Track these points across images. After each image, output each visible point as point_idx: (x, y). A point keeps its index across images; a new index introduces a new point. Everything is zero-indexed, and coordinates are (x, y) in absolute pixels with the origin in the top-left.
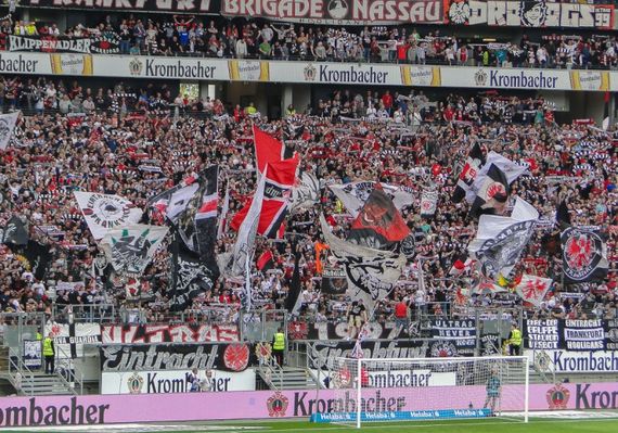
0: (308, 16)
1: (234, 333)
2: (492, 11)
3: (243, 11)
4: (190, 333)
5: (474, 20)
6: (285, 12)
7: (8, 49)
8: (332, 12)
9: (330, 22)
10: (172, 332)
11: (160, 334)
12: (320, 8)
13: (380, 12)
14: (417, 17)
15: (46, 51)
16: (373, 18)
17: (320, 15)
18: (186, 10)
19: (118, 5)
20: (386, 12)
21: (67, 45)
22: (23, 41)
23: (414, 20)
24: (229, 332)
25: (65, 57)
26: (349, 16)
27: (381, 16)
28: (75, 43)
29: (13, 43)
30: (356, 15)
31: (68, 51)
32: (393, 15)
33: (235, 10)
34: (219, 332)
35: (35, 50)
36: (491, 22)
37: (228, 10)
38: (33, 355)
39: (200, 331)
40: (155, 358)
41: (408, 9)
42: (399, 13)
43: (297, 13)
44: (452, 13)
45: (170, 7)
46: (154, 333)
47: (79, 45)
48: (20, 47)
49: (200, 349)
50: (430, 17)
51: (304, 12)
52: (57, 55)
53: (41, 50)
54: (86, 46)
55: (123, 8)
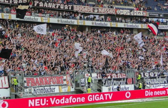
0: (90, 12)
1: (125, 75)
2: (124, 12)
3: (78, 10)
4: (116, 76)
5: (121, 14)
6: (86, 11)
7: (32, 15)
8: (95, 11)
9: (94, 13)
10: (112, 75)
11: (110, 76)
12: (92, 10)
13: (104, 11)
14: (111, 13)
15: (40, 16)
16: (103, 12)
17: (92, 11)
18: (66, 9)
19: (53, 7)
20: (105, 11)
21: (44, 15)
22: (35, 14)
23: (110, 13)
24: (124, 75)
25: (44, 18)
26: (98, 12)
27: (104, 12)
28: (46, 15)
29: (33, 14)
30: (99, 12)
31: (44, 17)
32: (106, 12)
33: (76, 10)
34: (122, 75)
35: (37, 16)
36: (125, 14)
37: (75, 10)
38: (83, 82)
39: (118, 75)
40: (113, 82)
41: (109, 11)
42: (107, 12)
43: (88, 11)
44: (117, 12)
45: (63, 8)
46: (108, 76)
47: (47, 15)
48: (34, 15)
49: (122, 79)
50: (113, 13)
51: (89, 11)
52: (42, 17)
53: (39, 16)
54: (48, 16)
55: (54, 8)
